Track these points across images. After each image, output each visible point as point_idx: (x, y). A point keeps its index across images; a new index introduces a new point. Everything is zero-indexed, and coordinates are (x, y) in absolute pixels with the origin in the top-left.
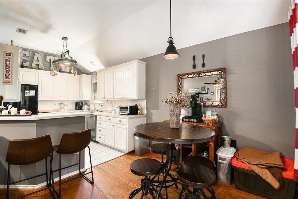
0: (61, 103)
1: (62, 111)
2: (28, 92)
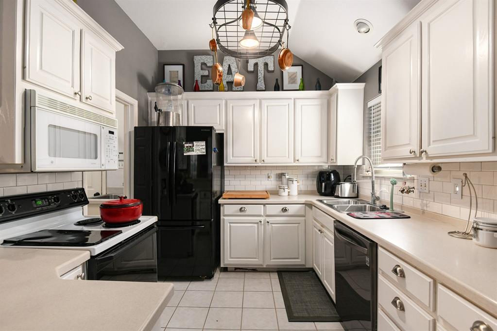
0: (283, 174)
1: (284, 197)
2: (190, 145)
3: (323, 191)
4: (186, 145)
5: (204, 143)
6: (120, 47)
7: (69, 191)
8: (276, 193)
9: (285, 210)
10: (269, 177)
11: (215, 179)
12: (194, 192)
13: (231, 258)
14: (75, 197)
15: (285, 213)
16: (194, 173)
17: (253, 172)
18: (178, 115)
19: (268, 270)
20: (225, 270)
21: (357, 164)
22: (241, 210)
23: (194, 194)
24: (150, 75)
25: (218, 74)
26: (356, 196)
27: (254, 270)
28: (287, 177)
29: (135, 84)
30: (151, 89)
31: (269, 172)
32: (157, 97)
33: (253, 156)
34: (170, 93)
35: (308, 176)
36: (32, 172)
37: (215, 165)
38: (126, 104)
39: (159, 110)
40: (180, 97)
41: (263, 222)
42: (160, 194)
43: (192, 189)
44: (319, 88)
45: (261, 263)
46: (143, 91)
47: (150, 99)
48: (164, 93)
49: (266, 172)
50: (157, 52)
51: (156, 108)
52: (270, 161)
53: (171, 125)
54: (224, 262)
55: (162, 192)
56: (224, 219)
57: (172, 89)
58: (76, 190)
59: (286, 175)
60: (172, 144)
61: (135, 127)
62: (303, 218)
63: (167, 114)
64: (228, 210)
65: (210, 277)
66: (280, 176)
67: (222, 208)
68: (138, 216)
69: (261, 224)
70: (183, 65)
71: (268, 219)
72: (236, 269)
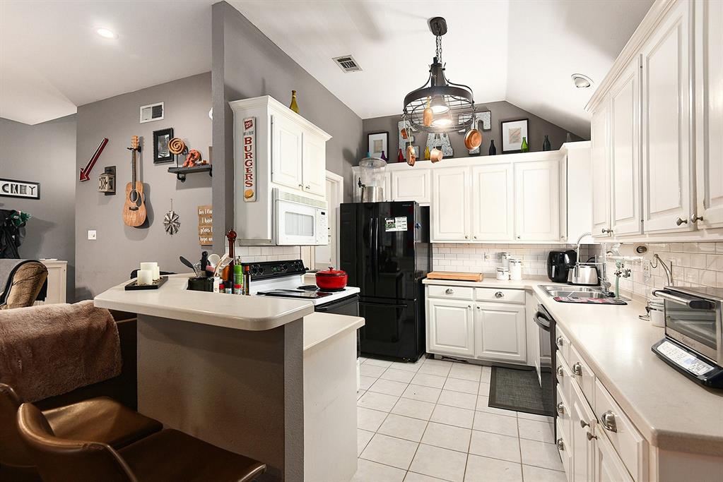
0: (503, 254)
1: (503, 280)
2: (391, 221)
3: (553, 276)
4: (387, 221)
5: (405, 219)
6: (328, 137)
7: (292, 262)
8: (493, 276)
9: (500, 295)
10: (485, 257)
11: (418, 258)
12: (398, 271)
13: (437, 344)
14: (296, 266)
15: (500, 299)
16: (400, 251)
17: (466, 251)
18: (381, 190)
19: (480, 363)
20: (431, 356)
21: (581, 243)
22: (447, 291)
23: (398, 274)
24: (354, 149)
25: (411, 156)
26: (597, 283)
27: (464, 362)
28: (508, 257)
29: (341, 161)
30: (356, 164)
31: (486, 251)
32: (361, 171)
33: (463, 232)
34: (373, 166)
35: (537, 257)
36: (277, 245)
37: (420, 241)
38: (333, 182)
39: (363, 186)
40: (383, 169)
41: (472, 308)
42: (364, 271)
43: (396, 267)
44: (547, 147)
45: (471, 353)
46: (348, 165)
47: (354, 173)
48: (367, 167)
49: (482, 251)
50: (362, 122)
51: (360, 184)
52: (483, 238)
53: (374, 201)
54: (429, 347)
55: (367, 270)
56: (428, 301)
57: (375, 163)
58: (297, 261)
59: (507, 254)
60: (374, 220)
61: (341, 204)
62: (522, 307)
63: (370, 189)
64: (433, 292)
65: (414, 361)
66: (500, 256)
67: (426, 288)
68: (343, 285)
69: (470, 310)
70: (388, 133)
71: (479, 304)
72: (444, 357)
